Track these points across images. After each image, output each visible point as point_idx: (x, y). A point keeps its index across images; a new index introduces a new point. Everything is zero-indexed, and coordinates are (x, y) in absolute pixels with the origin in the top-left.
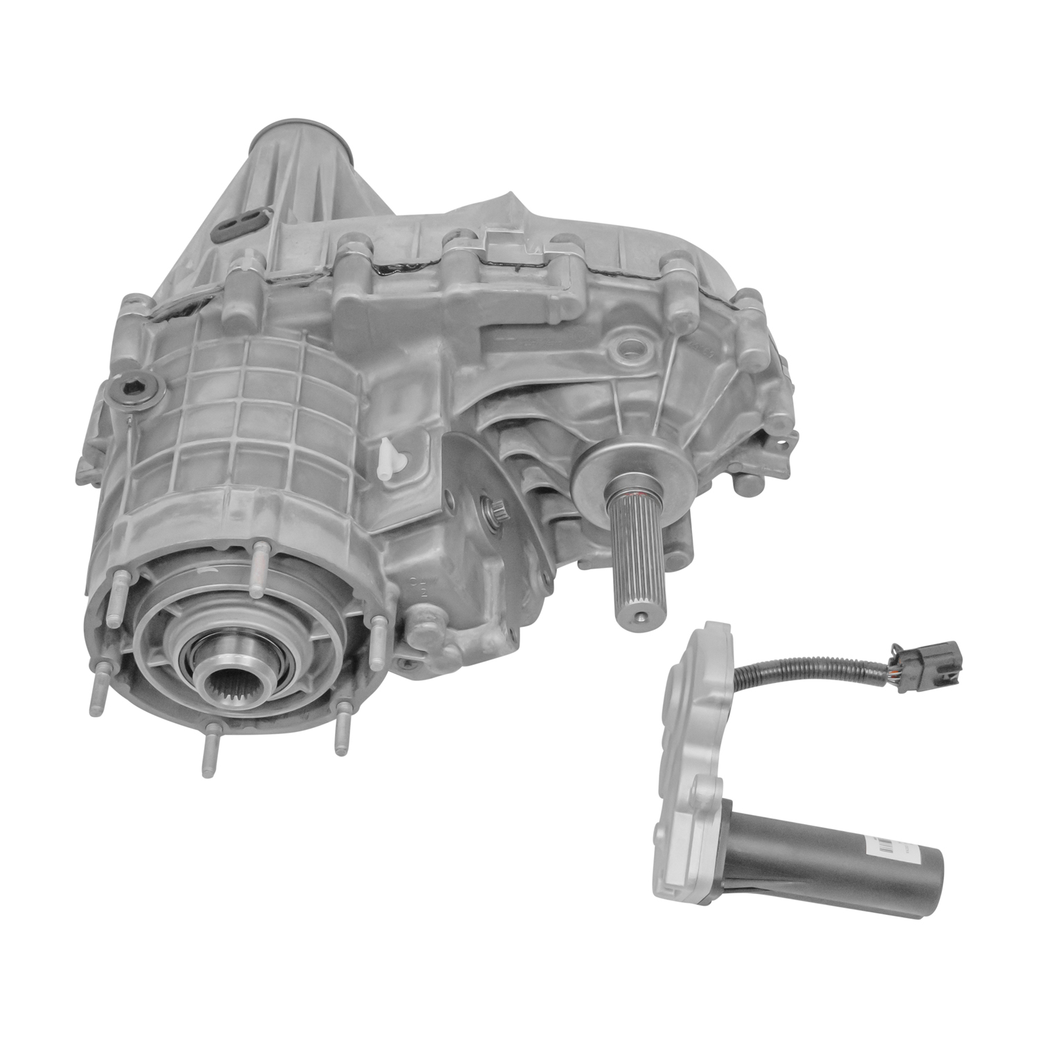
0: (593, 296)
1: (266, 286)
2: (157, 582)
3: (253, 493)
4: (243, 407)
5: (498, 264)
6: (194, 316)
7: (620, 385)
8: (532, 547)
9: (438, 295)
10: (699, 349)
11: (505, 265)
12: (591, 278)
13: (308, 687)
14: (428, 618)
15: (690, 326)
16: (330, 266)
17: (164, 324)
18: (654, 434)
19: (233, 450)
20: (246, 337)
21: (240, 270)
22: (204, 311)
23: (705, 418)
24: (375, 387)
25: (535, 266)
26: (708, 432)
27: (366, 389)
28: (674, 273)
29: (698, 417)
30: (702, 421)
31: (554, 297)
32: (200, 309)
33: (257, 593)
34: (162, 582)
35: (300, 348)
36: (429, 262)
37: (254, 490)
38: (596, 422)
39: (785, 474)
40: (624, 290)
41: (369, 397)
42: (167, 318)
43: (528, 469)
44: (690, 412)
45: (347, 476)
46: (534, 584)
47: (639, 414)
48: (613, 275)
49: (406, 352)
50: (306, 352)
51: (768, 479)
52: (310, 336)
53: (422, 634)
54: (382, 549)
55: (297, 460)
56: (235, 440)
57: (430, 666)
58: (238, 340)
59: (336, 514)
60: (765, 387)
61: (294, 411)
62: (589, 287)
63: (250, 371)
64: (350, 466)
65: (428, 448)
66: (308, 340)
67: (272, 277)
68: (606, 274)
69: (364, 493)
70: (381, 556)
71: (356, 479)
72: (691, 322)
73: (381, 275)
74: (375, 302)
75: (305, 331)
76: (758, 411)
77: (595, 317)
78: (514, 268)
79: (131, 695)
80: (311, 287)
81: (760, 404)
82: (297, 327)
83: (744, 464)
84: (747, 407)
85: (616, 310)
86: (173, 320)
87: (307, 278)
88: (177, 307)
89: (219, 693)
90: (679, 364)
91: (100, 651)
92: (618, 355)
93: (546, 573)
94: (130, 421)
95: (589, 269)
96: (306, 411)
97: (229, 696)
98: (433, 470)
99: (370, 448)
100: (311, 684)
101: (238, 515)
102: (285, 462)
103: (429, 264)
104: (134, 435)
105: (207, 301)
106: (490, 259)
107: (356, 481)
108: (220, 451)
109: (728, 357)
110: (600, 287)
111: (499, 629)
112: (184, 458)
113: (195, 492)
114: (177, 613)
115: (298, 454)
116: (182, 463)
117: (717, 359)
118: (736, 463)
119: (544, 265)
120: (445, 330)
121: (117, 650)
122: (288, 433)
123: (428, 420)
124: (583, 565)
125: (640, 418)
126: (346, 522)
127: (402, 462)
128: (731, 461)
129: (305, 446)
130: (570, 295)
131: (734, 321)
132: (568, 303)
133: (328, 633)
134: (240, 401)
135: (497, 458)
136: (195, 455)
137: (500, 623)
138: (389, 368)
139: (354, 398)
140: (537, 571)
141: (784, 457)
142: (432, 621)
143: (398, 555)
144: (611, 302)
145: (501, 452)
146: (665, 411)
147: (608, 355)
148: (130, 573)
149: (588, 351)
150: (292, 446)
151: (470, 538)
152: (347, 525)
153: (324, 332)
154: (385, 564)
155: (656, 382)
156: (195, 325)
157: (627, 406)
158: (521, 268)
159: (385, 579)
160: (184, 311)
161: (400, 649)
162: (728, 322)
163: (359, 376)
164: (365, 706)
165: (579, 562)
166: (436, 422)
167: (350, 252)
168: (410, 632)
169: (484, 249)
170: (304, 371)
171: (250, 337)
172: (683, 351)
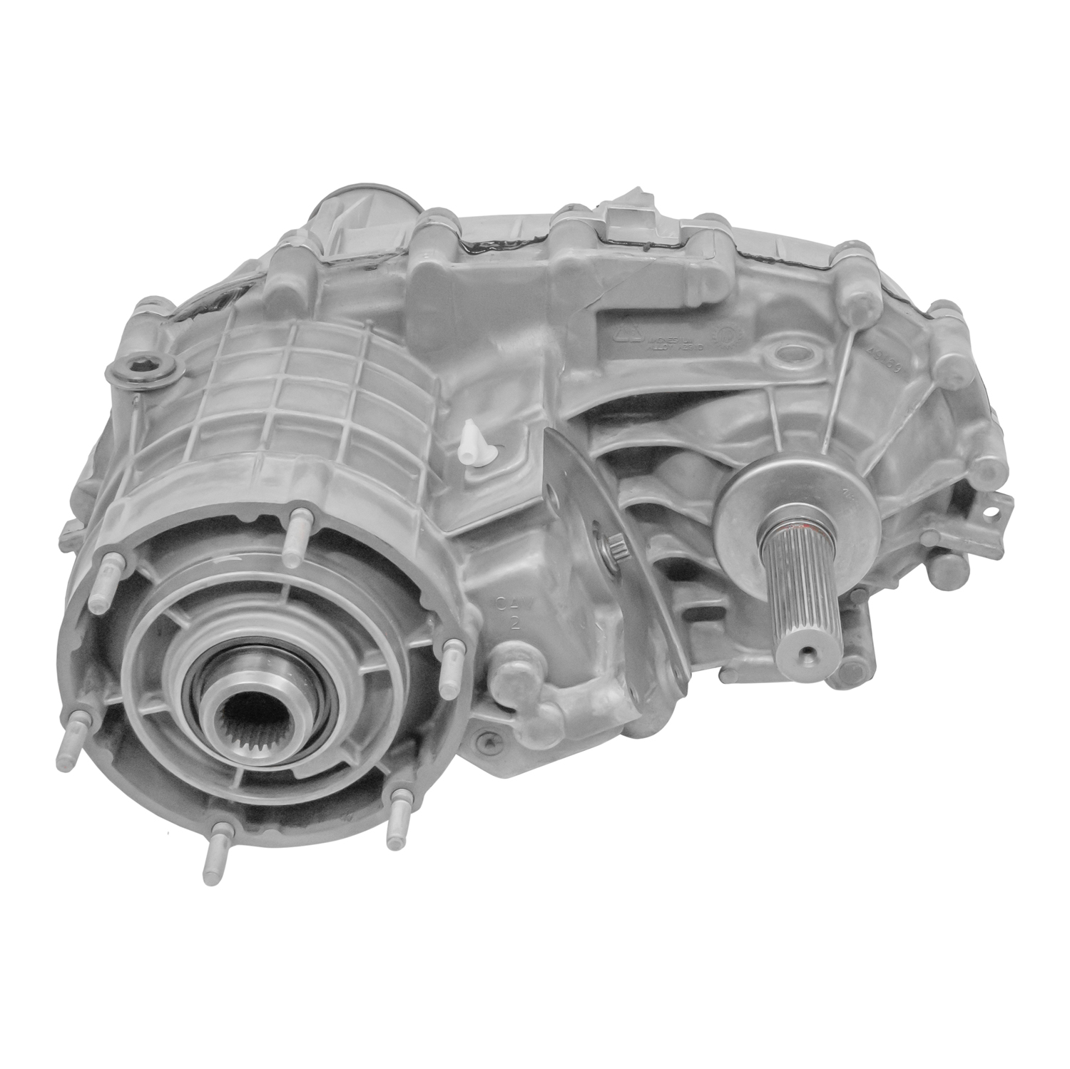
0: (744, 283)
1: (322, 270)
2: (157, 581)
3: (293, 461)
4: (285, 384)
5: (622, 243)
6: (228, 309)
7: (780, 393)
8: (659, 629)
9: (544, 263)
10: (881, 357)
11: (629, 244)
12: (742, 263)
13: (354, 758)
14: (520, 656)
15: (870, 314)
16: (405, 247)
17: (188, 323)
18: (824, 452)
19: (269, 422)
20: (293, 320)
21: (290, 246)
22: (240, 302)
23: (891, 441)
24: (458, 392)
25: (669, 247)
26: (893, 465)
27: (445, 395)
28: (848, 259)
29: (881, 441)
30: (887, 445)
31: (693, 265)
32: (235, 300)
33: (293, 558)
34: (166, 580)
35: (363, 337)
36: (533, 239)
37: (295, 458)
38: (745, 445)
39: (996, 553)
40: (784, 280)
41: (449, 404)
42: (193, 314)
43: (656, 537)
44: (870, 434)
45: (418, 471)
46: (662, 678)
47: (804, 433)
48: (771, 261)
49: (499, 347)
50: (370, 342)
51: (973, 560)
52: (375, 329)
53: (509, 678)
54: (461, 561)
55: (353, 443)
56: (272, 411)
57: (520, 734)
58: (284, 324)
59: (401, 500)
60: (969, 430)
61: (351, 392)
62: (739, 272)
63: (296, 352)
64: (423, 459)
65: (526, 438)
66: (372, 331)
67: (329, 260)
68: (760, 259)
69: (439, 498)
70: (460, 570)
71: (429, 477)
72: (871, 308)
73: (470, 253)
74: (462, 272)
75: (369, 321)
76: (960, 458)
77: (745, 310)
78: (642, 248)
79: (113, 769)
80: (379, 269)
81: (961, 450)
82: (360, 317)
83: (942, 534)
84: (945, 452)
85: (774, 306)
86: (199, 317)
87: (376, 258)
88: (205, 300)
89: (234, 740)
90: (855, 373)
91: (77, 696)
92: (776, 359)
93: (677, 669)
94: (137, 400)
95: (739, 253)
96: (367, 394)
97: (247, 745)
98: (532, 460)
99: (448, 454)
100: (358, 755)
101: (271, 481)
102: (337, 442)
103: (531, 242)
104: (141, 420)
105: (246, 289)
106: (610, 237)
107: (430, 479)
108: (253, 427)
109: (920, 372)
110: (753, 274)
111: (615, 681)
112: (205, 436)
113: (216, 460)
114: (183, 621)
115: (354, 434)
116: (200, 442)
117: (905, 374)
118: (932, 531)
119: (680, 246)
120: (551, 315)
121: (99, 699)
122: (343, 413)
123: (526, 412)
124: (726, 675)
125: (803, 439)
126: (415, 512)
127: (491, 453)
128: (925, 529)
129: (364, 425)
130: (715, 264)
131: (925, 330)
132: (712, 276)
133: (385, 662)
134: (281, 377)
135: (616, 503)
136: (218, 433)
137: (616, 676)
138: (476, 366)
139: (429, 399)
140: (666, 661)
141: (996, 532)
142: (524, 660)
143: (482, 566)
144: (768, 293)
145: (620, 499)
146: (837, 431)
147: (764, 361)
148: (124, 557)
149: (736, 359)
150: (347, 423)
151: (577, 571)
152: (416, 516)
153: (394, 323)
154: (465, 579)
155: (825, 390)
156: (227, 318)
157: (789, 422)
158: (651, 249)
159: (464, 598)
160: (215, 304)
161: (481, 706)
162: (919, 330)
163: (438, 380)
164: (430, 796)
165: (721, 671)
166: (536, 414)
167: (432, 223)
168: (496, 674)
169: (604, 221)
170: (366, 357)
171: (300, 321)
172: (861, 358)
